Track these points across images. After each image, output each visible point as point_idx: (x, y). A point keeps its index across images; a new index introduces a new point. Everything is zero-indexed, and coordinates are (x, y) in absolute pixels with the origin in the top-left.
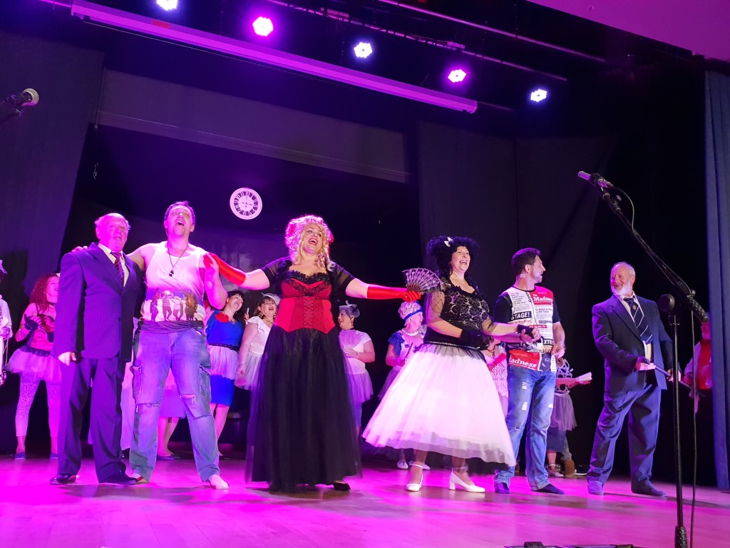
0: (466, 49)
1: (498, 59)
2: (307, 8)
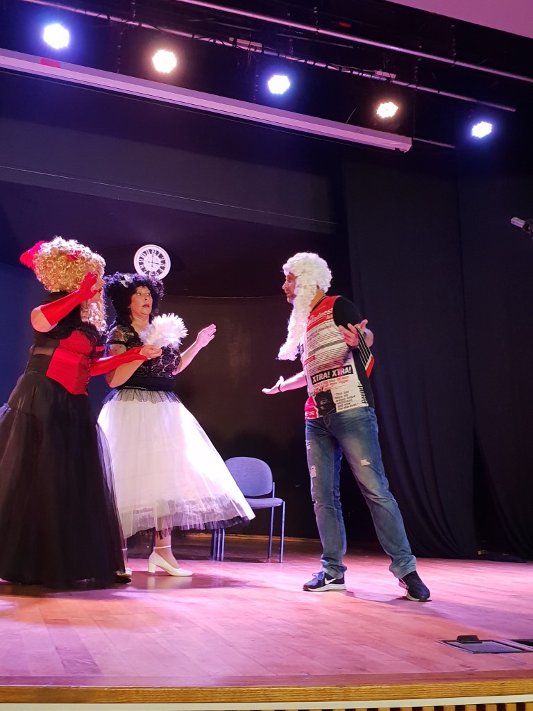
0: (395, 79)
1: (435, 89)
2: (215, 39)
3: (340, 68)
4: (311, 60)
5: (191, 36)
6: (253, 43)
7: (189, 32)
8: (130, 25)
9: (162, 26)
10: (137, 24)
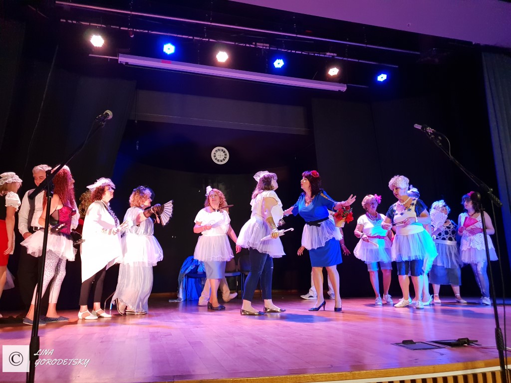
0: (337, 56)
1: (357, 59)
2: (246, 44)
3: (309, 53)
4: (294, 50)
5: (234, 43)
6: (265, 45)
7: (233, 42)
8: (204, 41)
9: (220, 39)
10: (207, 40)
